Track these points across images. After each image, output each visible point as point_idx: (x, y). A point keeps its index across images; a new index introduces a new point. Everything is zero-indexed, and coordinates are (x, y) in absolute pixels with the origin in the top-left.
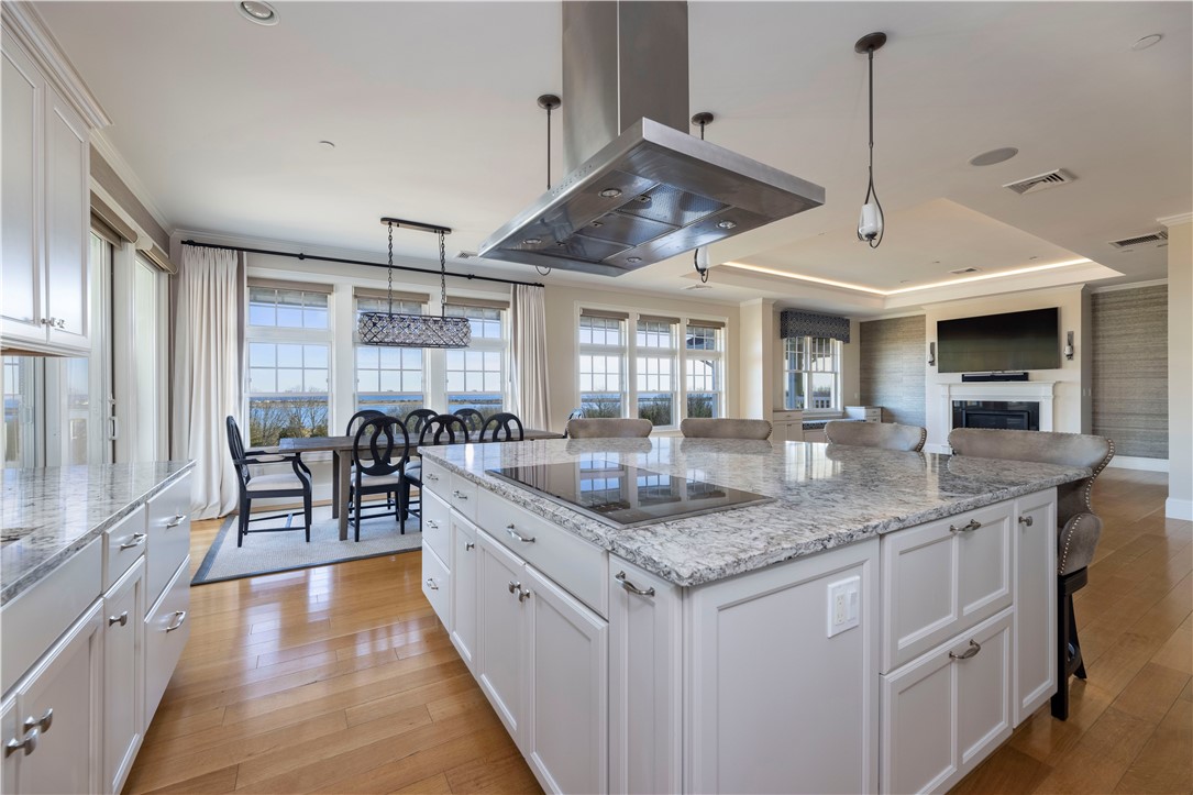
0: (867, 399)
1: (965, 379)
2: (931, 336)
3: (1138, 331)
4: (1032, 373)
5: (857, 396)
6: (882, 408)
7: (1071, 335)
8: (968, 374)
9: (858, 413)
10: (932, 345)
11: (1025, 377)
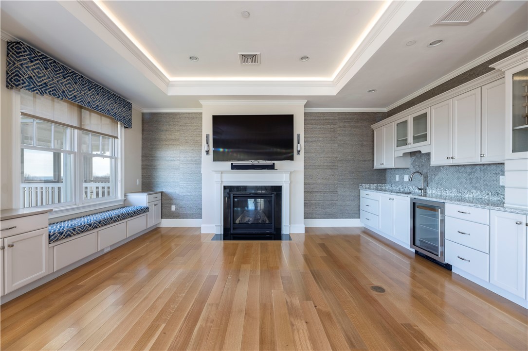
0: (147, 185)
1: (234, 167)
2: (207, 128)
3: (321, 139)
4: (277, 163)
5: (139, 182)
6: (162, 193)
7: (299, 136)
8: (236, 163)
9: (141, 199)
10: (208, 136)
11: (272, 167)
